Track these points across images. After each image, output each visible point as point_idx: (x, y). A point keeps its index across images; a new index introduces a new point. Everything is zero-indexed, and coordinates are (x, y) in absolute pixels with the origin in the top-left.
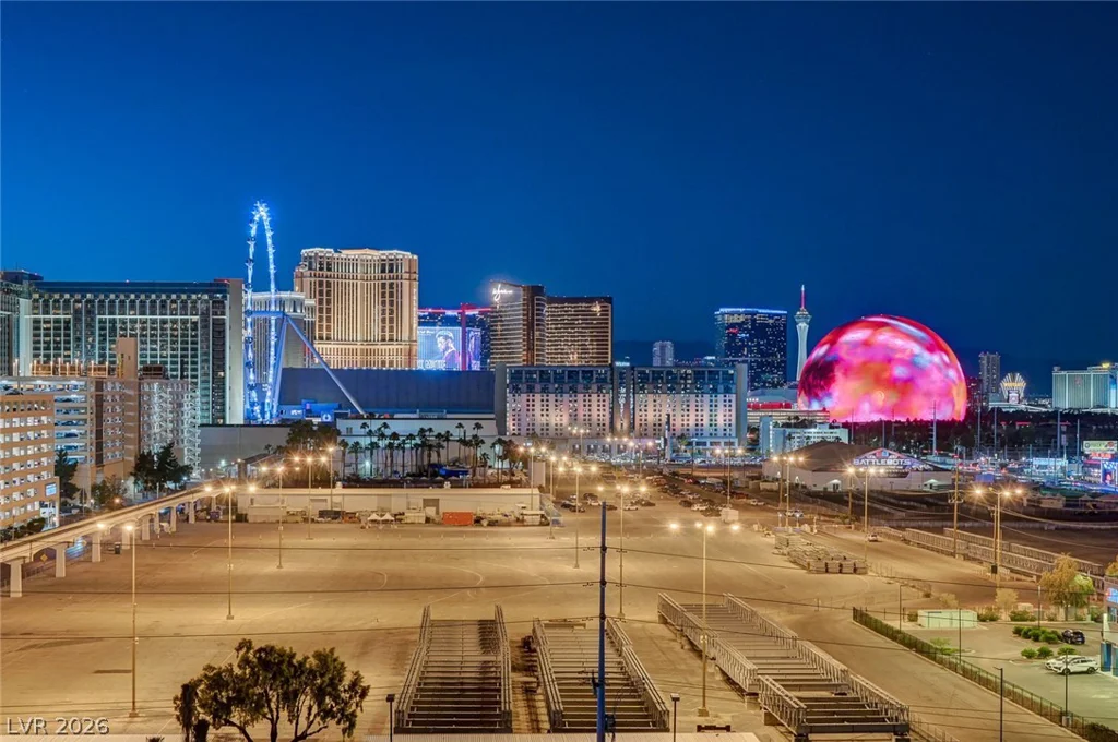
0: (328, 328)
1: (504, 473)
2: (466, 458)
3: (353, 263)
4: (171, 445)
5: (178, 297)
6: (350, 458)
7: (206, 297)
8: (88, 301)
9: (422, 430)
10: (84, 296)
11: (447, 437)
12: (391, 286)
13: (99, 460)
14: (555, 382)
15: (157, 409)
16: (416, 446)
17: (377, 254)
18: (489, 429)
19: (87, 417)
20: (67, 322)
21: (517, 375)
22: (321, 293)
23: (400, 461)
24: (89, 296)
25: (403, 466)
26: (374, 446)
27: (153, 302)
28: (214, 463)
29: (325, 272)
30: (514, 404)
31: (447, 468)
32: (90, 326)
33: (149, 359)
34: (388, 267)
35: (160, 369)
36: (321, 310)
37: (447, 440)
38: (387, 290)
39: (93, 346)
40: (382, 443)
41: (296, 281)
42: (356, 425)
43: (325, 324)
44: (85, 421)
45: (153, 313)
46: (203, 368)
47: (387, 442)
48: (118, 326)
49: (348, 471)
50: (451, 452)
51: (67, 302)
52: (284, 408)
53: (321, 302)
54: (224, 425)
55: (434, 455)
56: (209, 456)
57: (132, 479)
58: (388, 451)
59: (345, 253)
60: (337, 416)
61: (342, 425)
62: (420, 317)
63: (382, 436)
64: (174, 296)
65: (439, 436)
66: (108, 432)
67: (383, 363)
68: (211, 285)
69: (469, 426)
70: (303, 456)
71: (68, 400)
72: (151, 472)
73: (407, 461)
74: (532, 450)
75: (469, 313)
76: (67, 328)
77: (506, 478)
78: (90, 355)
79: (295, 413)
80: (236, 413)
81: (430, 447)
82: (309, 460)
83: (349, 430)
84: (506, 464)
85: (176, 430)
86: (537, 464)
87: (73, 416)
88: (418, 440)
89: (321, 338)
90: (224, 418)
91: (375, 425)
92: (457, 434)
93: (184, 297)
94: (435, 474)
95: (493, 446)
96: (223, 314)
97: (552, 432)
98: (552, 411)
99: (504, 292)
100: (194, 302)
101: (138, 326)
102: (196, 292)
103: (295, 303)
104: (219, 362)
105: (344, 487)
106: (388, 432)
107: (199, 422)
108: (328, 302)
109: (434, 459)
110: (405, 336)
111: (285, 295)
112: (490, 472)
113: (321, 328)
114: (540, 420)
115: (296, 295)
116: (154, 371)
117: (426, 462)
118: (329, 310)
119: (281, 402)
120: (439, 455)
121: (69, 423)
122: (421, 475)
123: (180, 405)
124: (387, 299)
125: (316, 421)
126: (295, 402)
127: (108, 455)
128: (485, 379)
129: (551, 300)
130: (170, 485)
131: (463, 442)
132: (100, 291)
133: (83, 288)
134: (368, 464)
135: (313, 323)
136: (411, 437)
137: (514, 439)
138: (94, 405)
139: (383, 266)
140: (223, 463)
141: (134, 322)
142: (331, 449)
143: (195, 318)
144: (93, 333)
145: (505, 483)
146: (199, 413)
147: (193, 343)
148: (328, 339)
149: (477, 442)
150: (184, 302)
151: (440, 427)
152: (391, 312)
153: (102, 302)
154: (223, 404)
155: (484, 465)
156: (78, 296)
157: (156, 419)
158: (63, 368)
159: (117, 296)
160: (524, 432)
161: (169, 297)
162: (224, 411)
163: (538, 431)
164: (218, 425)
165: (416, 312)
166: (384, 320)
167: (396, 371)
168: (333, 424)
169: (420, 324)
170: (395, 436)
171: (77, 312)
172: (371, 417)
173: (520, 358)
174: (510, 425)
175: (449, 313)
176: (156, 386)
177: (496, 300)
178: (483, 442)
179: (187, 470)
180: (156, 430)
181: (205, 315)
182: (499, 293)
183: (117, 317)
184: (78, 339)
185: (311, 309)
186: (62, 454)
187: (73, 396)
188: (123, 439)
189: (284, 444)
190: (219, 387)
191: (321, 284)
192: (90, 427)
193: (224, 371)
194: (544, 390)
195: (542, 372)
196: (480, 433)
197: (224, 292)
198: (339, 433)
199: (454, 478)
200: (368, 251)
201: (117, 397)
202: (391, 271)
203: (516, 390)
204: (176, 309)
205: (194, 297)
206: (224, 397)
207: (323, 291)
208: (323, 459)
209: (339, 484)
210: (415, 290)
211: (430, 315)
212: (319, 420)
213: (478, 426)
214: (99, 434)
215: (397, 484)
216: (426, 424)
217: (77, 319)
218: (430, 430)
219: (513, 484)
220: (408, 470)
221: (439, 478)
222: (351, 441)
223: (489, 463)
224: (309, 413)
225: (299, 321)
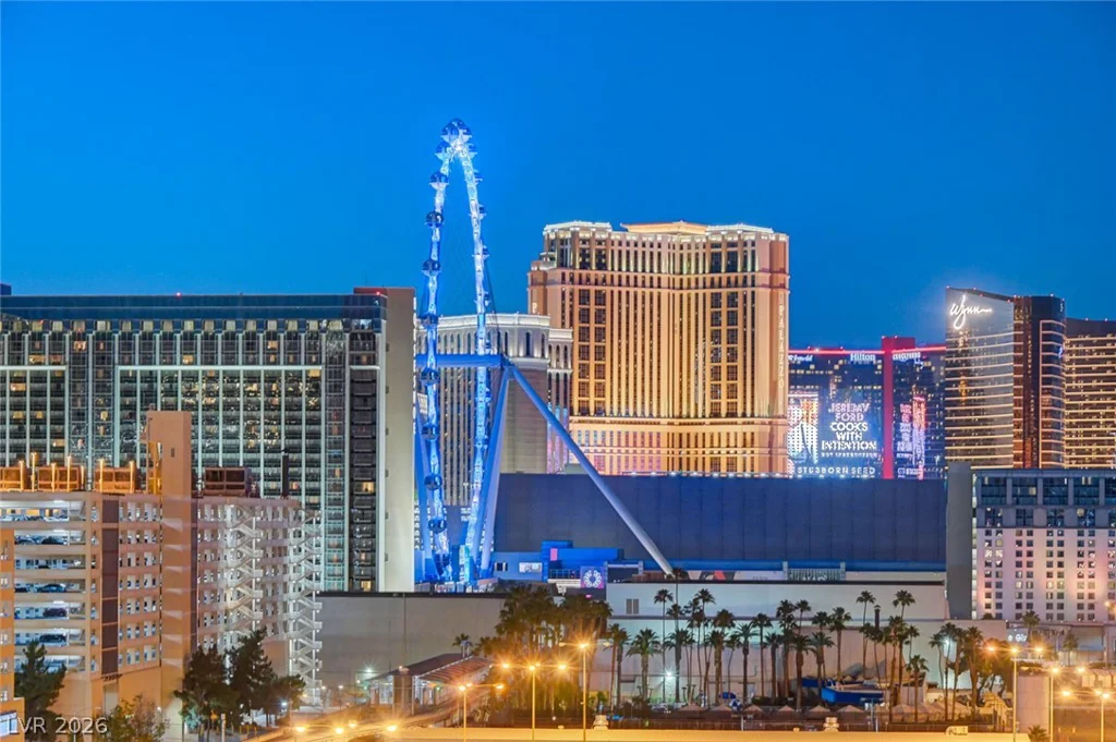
0: (600, 390)
1: (962, 700)
2: (879, 669)
3: (649, 254)
4: (259, 635)
5: (282, 326)
6: (632, 663)
7: (337, 325)
8: (101, 337)
9: (786, 607)
10: (91, 326)
11: (838, 621)
12: (732, 300)
13: (110, 664)
14: (1077, 504)
15: (231, 560)
16: (773, 639)
17: (702, 233)
18: (929, 605)
19: (85, 574)
20: (58, 380)
21: (994, 489)
22: (584, 316)
23: (737, 672)
24: (101, 325)
25: (745, 683)
26: (682, 638)
27: (230, 337)
28: (349, 674)
29: (593, 272)
30: (990, 550)
31: (838, 687)
32: (103, 387)
33: (221, 456)
34: (726, 259)
35: (240, 475)
36: (584, 352)
37: (839, 627)
38: (724, 309)
39: (109, 429)
40: (700, 634)
41: (534, 293)
42: (646, 593)
43: (592, 381)
44: (82, 582)
45: (230, 360)
46: (331, 475)
47: (709, 630)
48: (159, 387)
49: (629, 693)
50: (847, 655)
51: (57, 337)
52: (504, 557)
53: (584, 334)
54: (374, 593)
55: (810, 659)
56: (338, 659)
57: (178, 705)
58: (712, 651)
59: (635, 232)
60: (614, 576)
61: (618, 595)
62: (792, 366)
63: (698, 618)
64: (272, 325)
65: (821, 618)
66: (128, 610)
67: (715, 464)
68: (346, 300)
69: (885, 597)
70: (519, 659)
71: (50, 541)
72: (216, 690)
73: (752, 672)
74: (1014, 651)
75: (900, 356)
76: (58, 392)
77: (964, 710)
78: (102, 445)
79: (529, 568)
80: (398, 570)
81: (801, 643)
82: (533, 668)
83: (633, 605)
84: (964, 682)
85: (272, 603)
86: (1030, 680)
87: (58, 572)
88: (777, 628)
89: (584, 411)
90: (373, 578)
91: (684, 595)
92: (859, 614)
93: (293, 325)
94: (811, 701)
95: (937, 641)
96: (373, 360)
97: (1071, 613)
98: (1071, 569)
99: (976, 310)
100: (315, 337)
101: (200, 386)
102: (318, 316)
103: (528, 338)
104: (364, 464)
105: (613, 725)
106: (710, 610)
107: (321, 586)
108: (600, 334)
109: (810, 668)
110: (762, 405)
111: (506, 321)
112: (933, 696)
113: (584, 389)
114: (1046, 585)
115: (532, 321)
116: (230, 481)
117: (793, 675)
118: (600, 353)
119: (499, 545)
120: (820, 661)
121: (52, 588)
122: (781, 702)
123: (281, 551)
124: (724, 328)
125: (563, 585)
126: (527, 548)
127: (128, 652)
128: (928, 498)
129: (1079, 328)
130: (259, 717)
131: (873, 632)
132: (123, 316)
133: (89, 308)
134: (670, 678)
135: (568, 380)
136: (762, 620)
137: (982, 627)
138: (99, 551)
139: (716, 258)
140: (369, 673)
141: (191, 378)
142: (584, 645)
143: (315, 370)
144: (109, 403)
145: (960, 722)
146: (321, 569)
147: (310, 422)
148: (599, 412)
149: (899, 632)
150: (293, 337)
151: (823, 599)
152: (732, 356)
153: (127, 338)
154: (373, 550)
155: (918, 680)
156: (80, 327)
157: (228, 578)
158: (45, 475)
159: (157, 326)
160: (1009, 611)
161: (261, 326)
162: (373, 563)
163: (1040, 611)
164: (361, 594)
165: (785, 356)
166: (716, 373)
167: (736, 479)
168: (600, 593)
169: (794, 381)
170: (725, 618)
171: (78, 358)
172: (681, 577)
173: (1006, 453)
174: (980, 595)
175: (858, 356)
176: (229, 510)
177: (956, 328)
178: (913, 631)
179: (292, 686)
180: (230, 603)
181: (335, 363)
182: (962, 313)
183: (158, 368)
184: (80, 415)
185: (564, 351)
186: (34, 651)
187: (58, 533)
188: (160, 622)
189: (493, 634)
190: (363, 516)
191: (584, 297)
192: (91, 595)
193: (374, 480)
194: (1054, 521)
195: (1049, 483)
196: (909, 614)
197: (375, 315)
198: (606, 611)
199: (850, 709)
200: (682, 227)
201: (148, 536)
202: (732, 268)
203: (993, 521)
204: (275, 352)
205: (313, 325)
206: (373, 535)
207: (590, 313)
208: (562, 667)
209: (601, 720)
210: (783, 309)
211: (817, 360)
212: (576, 584)
213: (905, 598)
214: (110, 610)
215: (728, 722)
216: (794, 594)
217: (79, 374)
218: (804, 606)
219: (977, 724)
220: (755, 691)
221: (819, 709)
222: (633, 629)
223: (929, 679)
224: (556, 569)
225: (535, 376)
